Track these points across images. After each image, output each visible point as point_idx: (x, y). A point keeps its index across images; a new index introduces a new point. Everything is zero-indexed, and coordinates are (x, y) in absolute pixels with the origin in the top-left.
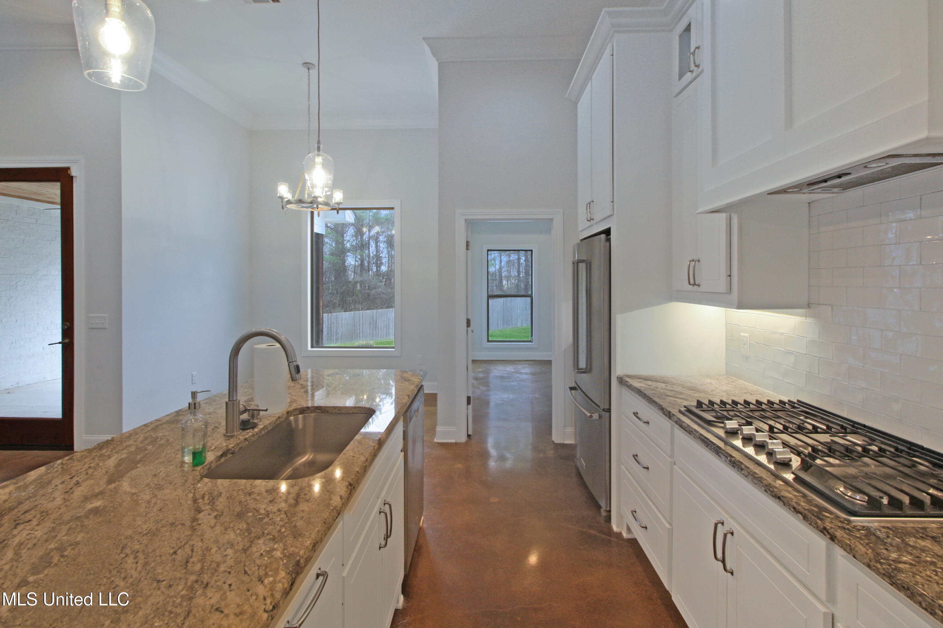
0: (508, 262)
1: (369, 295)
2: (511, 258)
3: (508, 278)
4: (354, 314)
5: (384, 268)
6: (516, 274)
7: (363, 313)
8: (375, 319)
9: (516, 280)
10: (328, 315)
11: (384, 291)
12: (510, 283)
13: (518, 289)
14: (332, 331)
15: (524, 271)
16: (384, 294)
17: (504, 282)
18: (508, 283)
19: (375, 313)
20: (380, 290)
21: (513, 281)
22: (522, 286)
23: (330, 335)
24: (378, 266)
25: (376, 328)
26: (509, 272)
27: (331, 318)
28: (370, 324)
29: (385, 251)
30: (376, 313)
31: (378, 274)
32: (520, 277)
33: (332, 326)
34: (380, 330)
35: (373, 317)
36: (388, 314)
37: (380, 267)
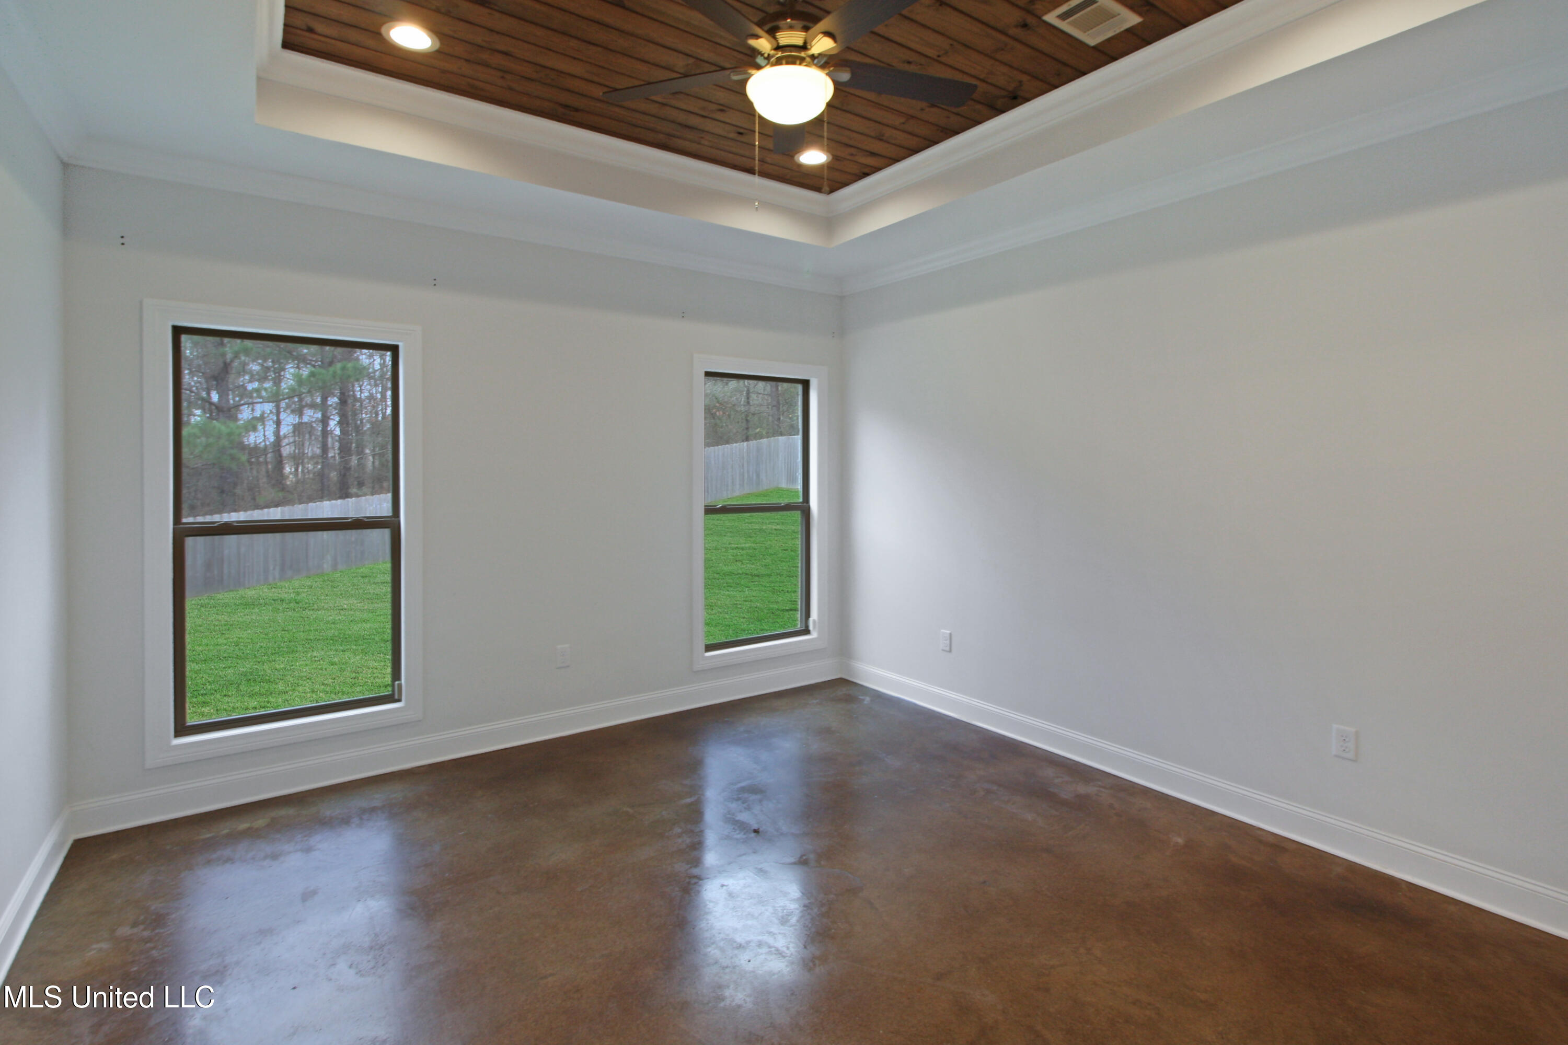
0: (298, 429)
2: (305, 419)
3: (298, 459)
6: (318, 451)
9: (317, 463)
12: (303, 471)
13: (322, 483)
15: (337, 445)
17: (288, 469)
18: (297, 470)
21: (310, 466)
22: (334, 475)
26: (300, 445)
32: (327, 458)
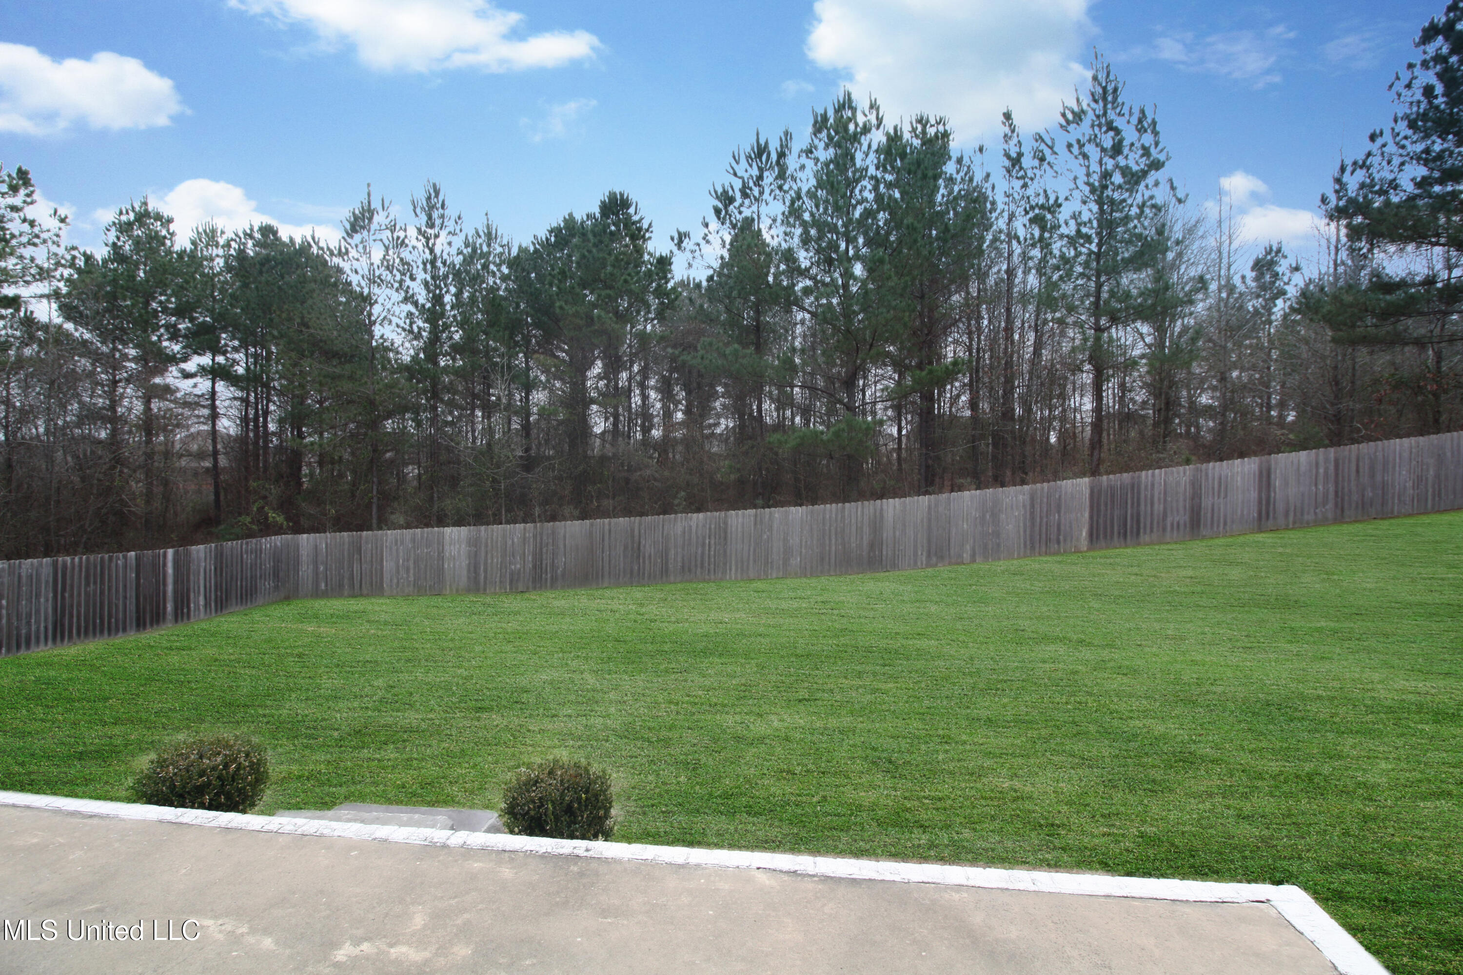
1: (627, 481)
4: (592, 525)
5: (656, 433)
7: (610, 524)
8: (636, 538)
10: (535, 527)
11: (657, 475)
14: (544, 562)
16: (655, 480)
19: (637, 524)
20: (648, 472)
23: (538, 571)
24: (646, 430)
25: (638, 557)
27: (541, 534)
28: (626, 548)
29: (658, 405)
30: (640, 524)
31: (646, 442)
33: (544, 550)
34: (647, 562)
35: (632, 531)
36: (666, 527)
37: (649, 430)
